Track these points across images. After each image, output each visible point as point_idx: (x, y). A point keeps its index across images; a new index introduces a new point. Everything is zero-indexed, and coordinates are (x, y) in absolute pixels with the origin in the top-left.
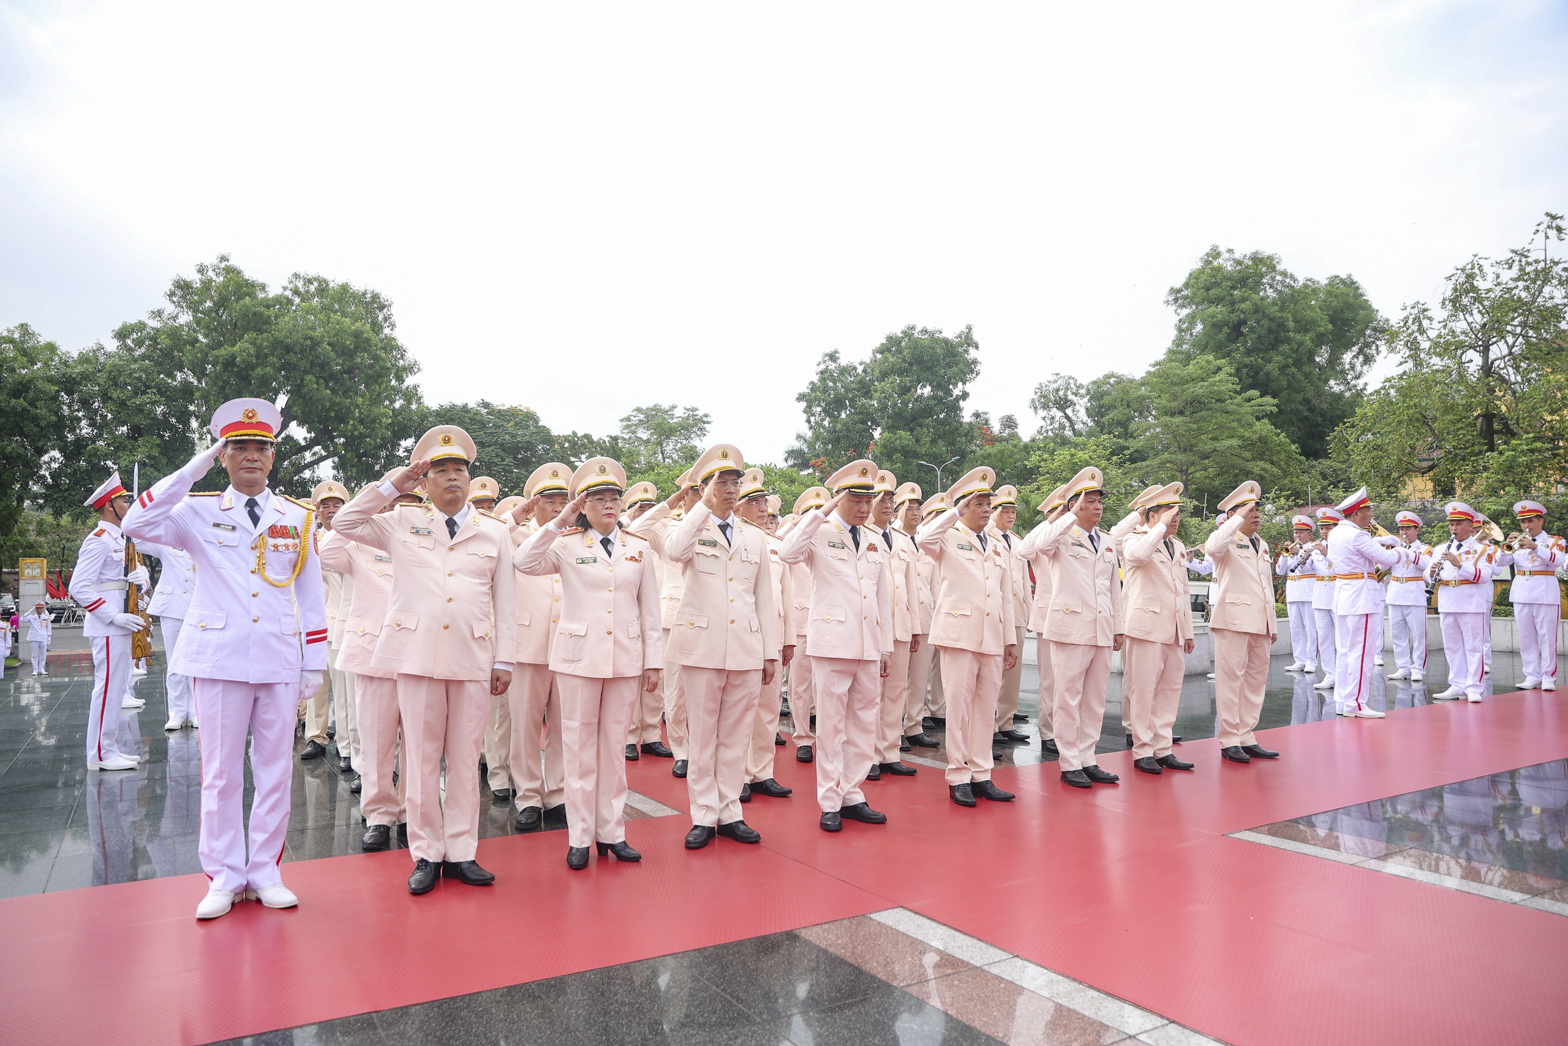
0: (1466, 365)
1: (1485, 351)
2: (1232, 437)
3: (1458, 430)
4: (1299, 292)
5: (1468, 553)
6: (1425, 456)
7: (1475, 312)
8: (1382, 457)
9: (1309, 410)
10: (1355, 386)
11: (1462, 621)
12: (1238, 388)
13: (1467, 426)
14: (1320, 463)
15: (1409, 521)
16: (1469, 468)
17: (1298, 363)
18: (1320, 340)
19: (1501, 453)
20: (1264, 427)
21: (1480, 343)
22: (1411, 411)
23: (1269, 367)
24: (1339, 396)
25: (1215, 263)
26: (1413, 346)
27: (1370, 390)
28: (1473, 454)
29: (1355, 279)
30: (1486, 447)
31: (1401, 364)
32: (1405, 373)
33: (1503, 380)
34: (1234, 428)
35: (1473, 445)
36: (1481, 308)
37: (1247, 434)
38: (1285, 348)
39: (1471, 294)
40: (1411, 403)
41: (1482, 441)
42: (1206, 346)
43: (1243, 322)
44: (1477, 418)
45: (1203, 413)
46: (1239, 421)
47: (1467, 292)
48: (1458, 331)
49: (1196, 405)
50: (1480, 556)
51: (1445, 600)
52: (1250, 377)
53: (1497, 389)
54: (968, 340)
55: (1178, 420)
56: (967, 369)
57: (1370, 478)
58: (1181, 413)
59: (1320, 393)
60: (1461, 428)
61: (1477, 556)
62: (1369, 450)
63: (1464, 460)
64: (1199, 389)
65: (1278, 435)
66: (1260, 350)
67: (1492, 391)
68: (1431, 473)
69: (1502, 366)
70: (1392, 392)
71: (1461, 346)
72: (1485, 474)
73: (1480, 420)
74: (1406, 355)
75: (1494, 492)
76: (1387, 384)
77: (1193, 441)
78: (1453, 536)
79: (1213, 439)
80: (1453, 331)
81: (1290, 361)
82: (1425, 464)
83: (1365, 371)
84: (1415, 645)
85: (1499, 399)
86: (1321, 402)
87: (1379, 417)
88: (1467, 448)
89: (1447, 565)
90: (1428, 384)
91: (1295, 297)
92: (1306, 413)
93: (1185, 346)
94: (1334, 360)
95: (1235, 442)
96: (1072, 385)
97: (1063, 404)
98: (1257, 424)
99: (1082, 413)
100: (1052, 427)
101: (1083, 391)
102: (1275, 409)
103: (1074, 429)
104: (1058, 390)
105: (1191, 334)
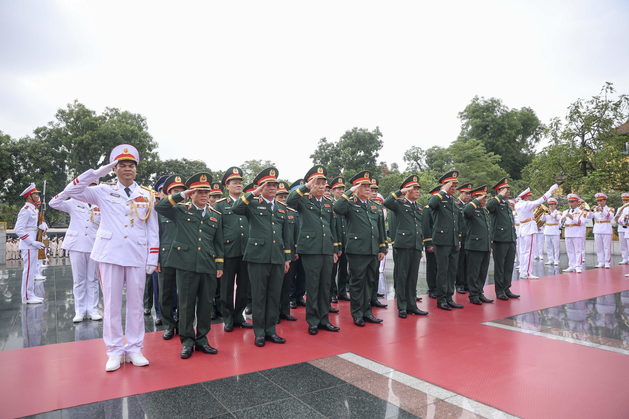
0: (576, 142)
1: (583, 137)
2: (484, 171)
3: (572, 168)
4: (510, 113)
5: (576, 213)
6: (560, 178)
7: (579, 121)
8: (543, 179)
9: (514, 160)
10: (532, 151)
11: (574, 240)
12: (486, 151)
13: (576, 166)
14: (518, 181)
15: (553, 201)
16: (577, 183)
17: (509, 142)
18: (518, 133)
19: (589, 177)
20: (496, 167)
21: (581, 133)
22: (554, 161)
23: (498, 143)
24: (526, 155)
25: (477, 102)
26: (555, 135)
27: (537, 152)
28: (578, 177)
29: (531, 108)
30: (583, 175)
31: (550, 142)
32: (551, 146)
33: (590, 148)
34: (484, 168)
35: (578, 174)
36: (581, 120)
37: (489, 170)
38: (504, 136)
39: (577, 114)
40: (554, 157)
41: (582, 172)
42: (473, 135)
43: (488, 126)
44: (580, 163)
45: (472, 162)
46: (486, 165)
47: (575, 113)
48: (572, 129)
49: (469, 159)
50: (581, 215)
51: (567, 233)
52: (491, 147)
53: (587, 152)
54: (378, 133)
55: (461, 164)
56: (378, 145)
57: (538, 187)
58: (463, 162)
59: (518, 154)
60: (574, 167)
61: (580, 215)
62: (538, 176)
63: (575, 180)
64: (470, 152)
65: (502, 170)
66: (494, 136)
67: (585, 152)
68: (562, 185)
69: (589, 142)
70: (546, 153)
71: (573, 134)
72: (583, 185)
73: (581, 164)
74: (552, 139)
75: (586, 192)
76: (545, 150)
77: (468, 173)
78: (570, 207)
79: (477, 172)
80: (570, 129)
81: (506, 141)
82: (560, 182)
83: (535, 145)
84: (555, 251)
85: (588, 155)
86: (519, 157)
87: (541, 163)
88: (576, 175)
89: (568, 218)
90: (561, 150)
91: (508, 116)
92: (513, 162)
93: (465, 135)
94: (523, 141)
95: (484, 173)
96: (420, 151)
97: (416, 158)
98: (493, 166)
99: (424, 162)
100: (412, 167)
101: (424, 153)
102: (501, 160)
103: (420, 168)
104: (414, 153)
105: (467, 130)
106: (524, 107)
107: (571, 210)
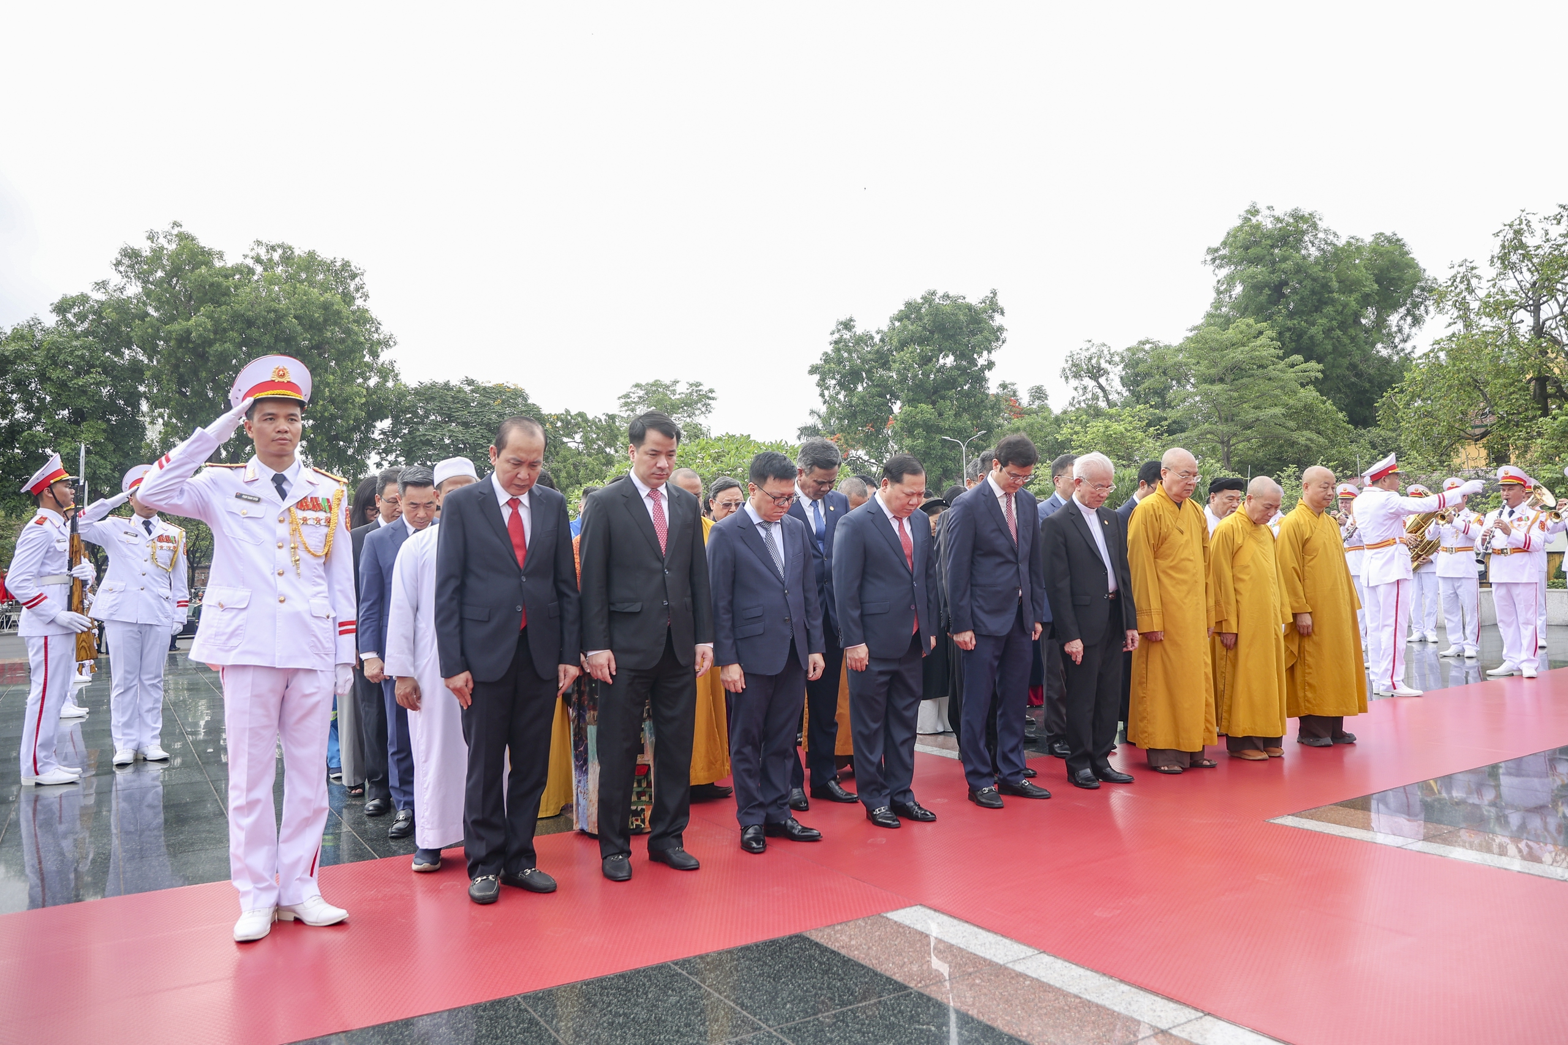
0: (1517, 325)
1: (1536, 311)
2: (1276, 405)
3: (1511, 394)
4: (1342, 249)
5: (1519, 519)
6: (1478, 422)
7: (1524, 270)
8: (1434, 424)
9: (1356, 375)
10: (1403, 349)
11: (1516, 591)
12: (1281, 352)
13: (1519, 390)
14: (1369, 432)
16: (1523, 434)
17: (1343, 326)
18: (1366, 301)
19: (1554, 418)
20: (1310, 394)
21: (1531, 302)
22: (1462, 375)
23: (1313, 330)
24: (1387, 361)
25: (1254, 220)
26: (1463, 307)
27: (1418, 353)
28: (1527, 419)
29: (1400, 236)
30: (1539, 413)
31: (1450, 325)
32: (1454, 335)
33: (1555, 341)
34: (1277, 396)
35: (1526, 410)
36: (1530, 266)
37: (1291, 402)
38: (1329, 309)
39: (1520, 251)
40: (1462, 366)
41: (1535, 406)
42: (1246, 309)
43: (1285, 283)
44: (1529, 381)
45: (1244, 380)
46: (1282, 388)
47: (1515, 249)
48: (1508, 290)
49: (1235, 373)
50: (1533, 522)
51: (1497, 570)
52: (1295, 341)
53: (1549, 351)
54: (993, 306)
55: (1217, 388)
56: (992, 337)
57: (1421, 446)
58: (1221, 380)
59: (1366, 358)
60: (1514, 392)
61: (1529, 522)
62: (1420, 417)
63: (1517, 426)
64: (1238, 355)
65: (1324, 403)
66: (1303, 312)
67: (1544, 352)
68: (1484, 440)
69: (1553, 326)
70: (1442, 355)
71: (1510, 305)
72: (1539, 441)
73: (1533, 383)
74: (1455, 316)
75: (1548, 459)
76: (1436, 346)
77: (1235, 410)
78: (1506, 502)
79: (1256, 408)
80: (1503, 291)
81: (1334, 323)
82: (1478, 431)
83: (1413, 334)
85: (1552, 361)
86: (1369, 367)
87: (1427, 383)
88: (1520, 413)
89: (1498, 533)
90: (1479, 347)
91: (1338, 256)
92: (1353, 379)
93: (1224, 309)
94: (1380, 322)
95: (1278, 411)
96: (1106, 352)
97: (1096, 373)
98: (1302, 390)
99: (1117, 384)
100: (1084, 398)
101: (1117, 359)
102: (1320, 375)
103: (1108, 400)
104: (1090, 359)
105: (1230, 296)
106: (1382, 234)
107: (1507, 509)
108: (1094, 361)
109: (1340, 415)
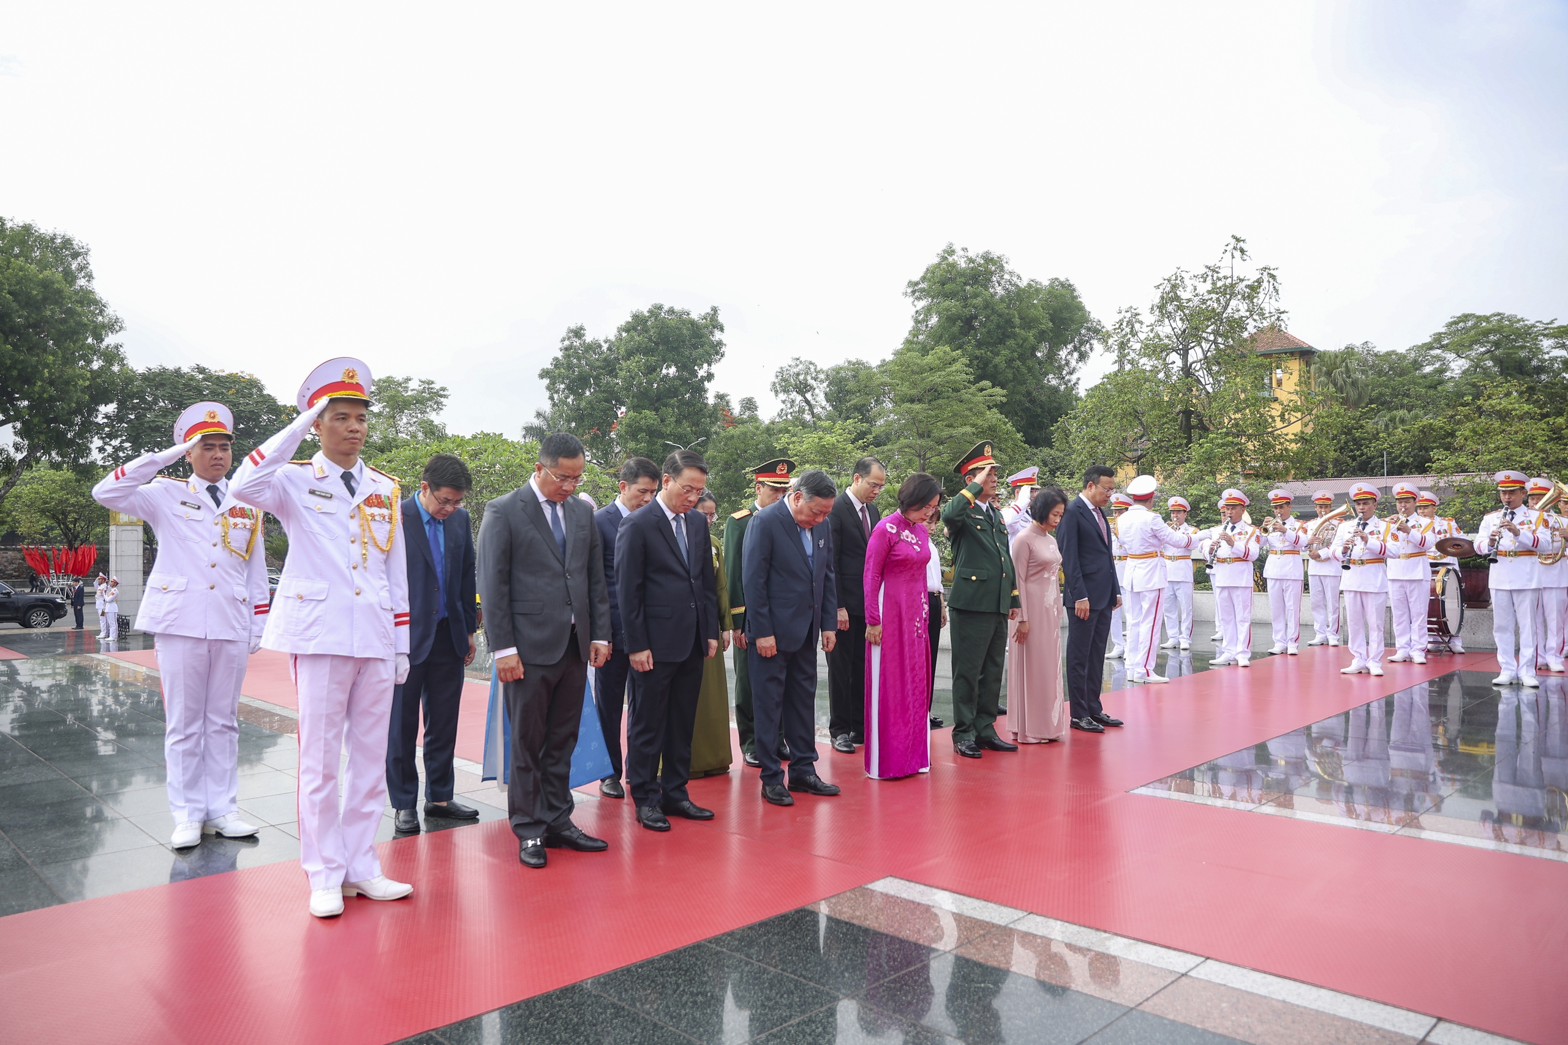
0: (1169, 366)
1: (1185, 355)
2: (966, 425)
3: (1164, 424)
4: (1024, 290)
7: (1178, 318)
9: (1030, 401)
10: (1069, 381)
12: (972, 378)
15: (1179, 505)
17: (1022, 357)
18: (1042, 336)
20: (994, 416)
21: (1181, 347)
23: (997, 360)
24: (1055, 390)
25: (950, 259)
28: (1175, 446)
29: (1071, 282)
30: (1185, 441)
31: (1115, 362)
33: (1198, 381)
34: (967, 417)
35: (1175, 438)
36: (1183, 316)
37: (980, 422)
38: (1011, 342)
39: (1175, 303)
40: (1126, 398)
41: (1182, 435)
42: (941, 337)
43: (976, 317)
44: (1178, 414)
45: (940, 401)
46: (971, 410)
47: (1172, 301)
48: (1163, 336)
49: (934, 394)
52: (981, 368)
53: (1194, 389)
54: (713, 322)
55: (917, 407)
56: (712, 351)
58: (920, 401)
59: (1040, 386)
60: (1166, 423)
63: (1167, 451)
64: (936, 378)
65: (1006, 424)
66: (989, 343)
67: (1189, 391)
68: (1140, 462)
69: (1198, 368)
71: (1165, 348)
72: (1188, 465)
73: (1180, 416)
77: (931, 428)
79: (948, 426)
80: (1159, 336)
81: (1015, 354)
82: (1135, 455)
83: (1079, 367)
85: (1196, 397)
86: (1041, 394)
91: (1020, 296)
92: (1028, 405)
93: (921, 337)
94: (1052, 356)
95: (968, 429)
96: (812, 370)
97: (803, 388)
98: (988, 412)
99: (821, 398)
100: (791, 410)
101: (822, 376)
102: (1004, 400)
103: (813, 413)
104: (798, 374)
105: (927, 326)
106: (1057, 279)
107: (1230, 525)
108: (801, 377)
109: (1019, 436)
